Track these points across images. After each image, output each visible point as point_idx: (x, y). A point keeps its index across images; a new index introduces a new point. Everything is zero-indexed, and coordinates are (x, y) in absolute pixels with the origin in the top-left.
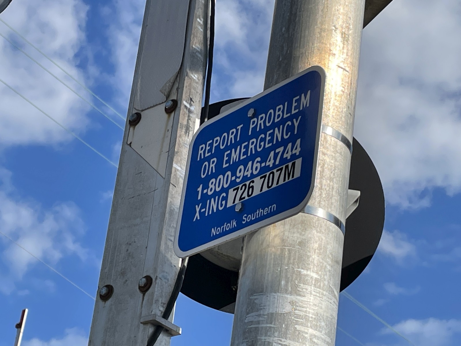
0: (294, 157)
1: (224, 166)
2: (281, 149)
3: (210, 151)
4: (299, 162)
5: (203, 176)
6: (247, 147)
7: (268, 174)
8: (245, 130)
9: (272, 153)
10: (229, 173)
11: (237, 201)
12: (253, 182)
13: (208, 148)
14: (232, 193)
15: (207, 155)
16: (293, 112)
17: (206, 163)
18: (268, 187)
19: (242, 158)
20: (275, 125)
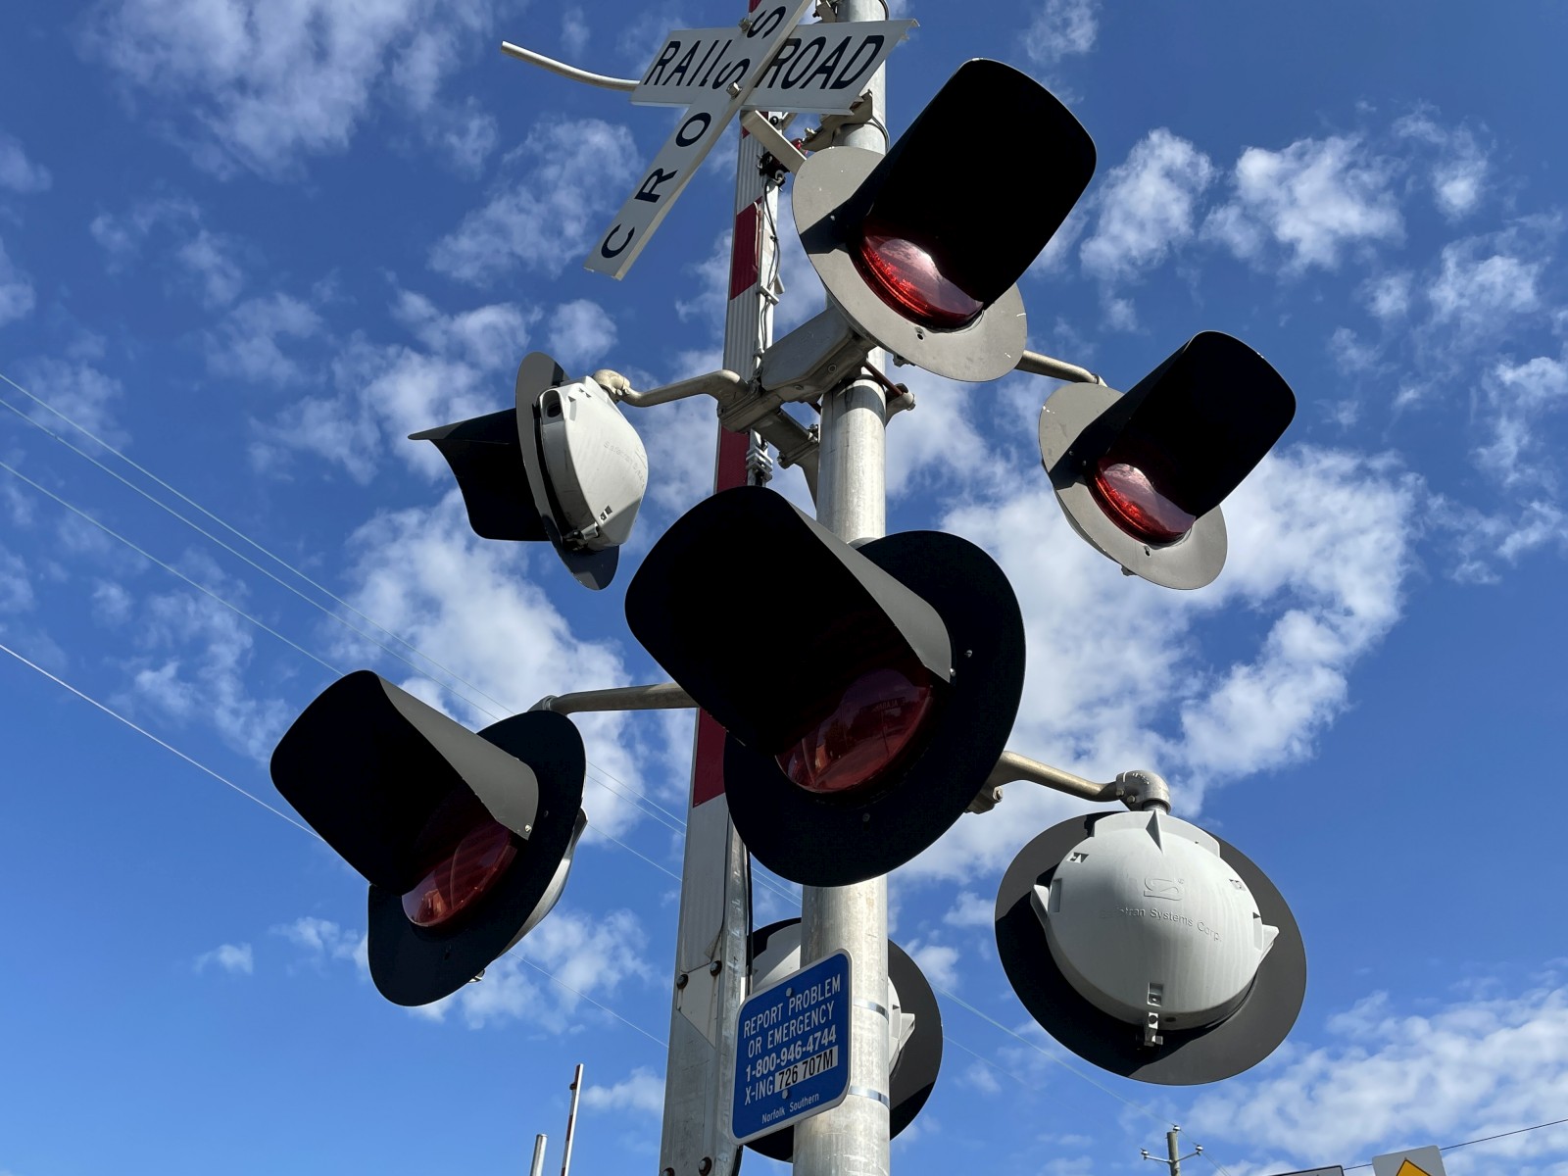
0: (831, 1044)
1: (769, 1047)
2: (818, 1034)
3: (755, 1028)
4: (835, 1049)
5: (750, 1056)
6: (788, 1028)
7: (809, 1059)
8: (785, 1008)
9: (811, 1037)
10: (774, 1055)
11: (784, 1087)
12: (796, 1067)
13: (753, 1025)
14: (778, 1077)
15: (752, 1033)
16: (827, 996)
17: (752, 1042)
18: (811, 1074)
19: (784, 1040)
20: (811, 1008)
